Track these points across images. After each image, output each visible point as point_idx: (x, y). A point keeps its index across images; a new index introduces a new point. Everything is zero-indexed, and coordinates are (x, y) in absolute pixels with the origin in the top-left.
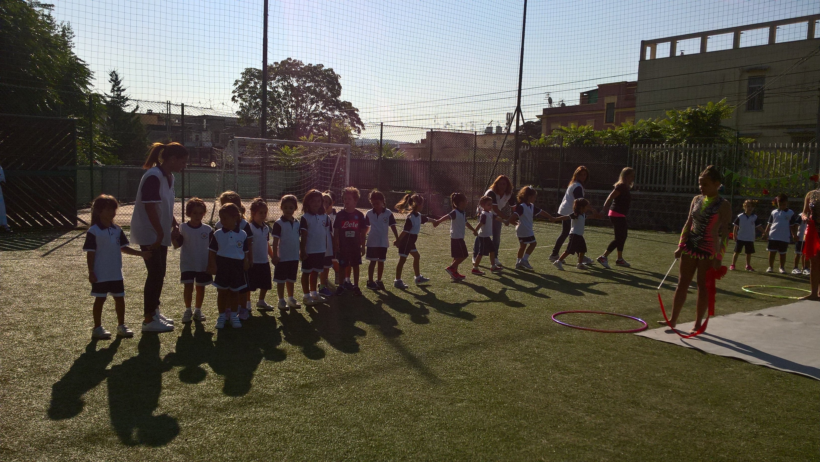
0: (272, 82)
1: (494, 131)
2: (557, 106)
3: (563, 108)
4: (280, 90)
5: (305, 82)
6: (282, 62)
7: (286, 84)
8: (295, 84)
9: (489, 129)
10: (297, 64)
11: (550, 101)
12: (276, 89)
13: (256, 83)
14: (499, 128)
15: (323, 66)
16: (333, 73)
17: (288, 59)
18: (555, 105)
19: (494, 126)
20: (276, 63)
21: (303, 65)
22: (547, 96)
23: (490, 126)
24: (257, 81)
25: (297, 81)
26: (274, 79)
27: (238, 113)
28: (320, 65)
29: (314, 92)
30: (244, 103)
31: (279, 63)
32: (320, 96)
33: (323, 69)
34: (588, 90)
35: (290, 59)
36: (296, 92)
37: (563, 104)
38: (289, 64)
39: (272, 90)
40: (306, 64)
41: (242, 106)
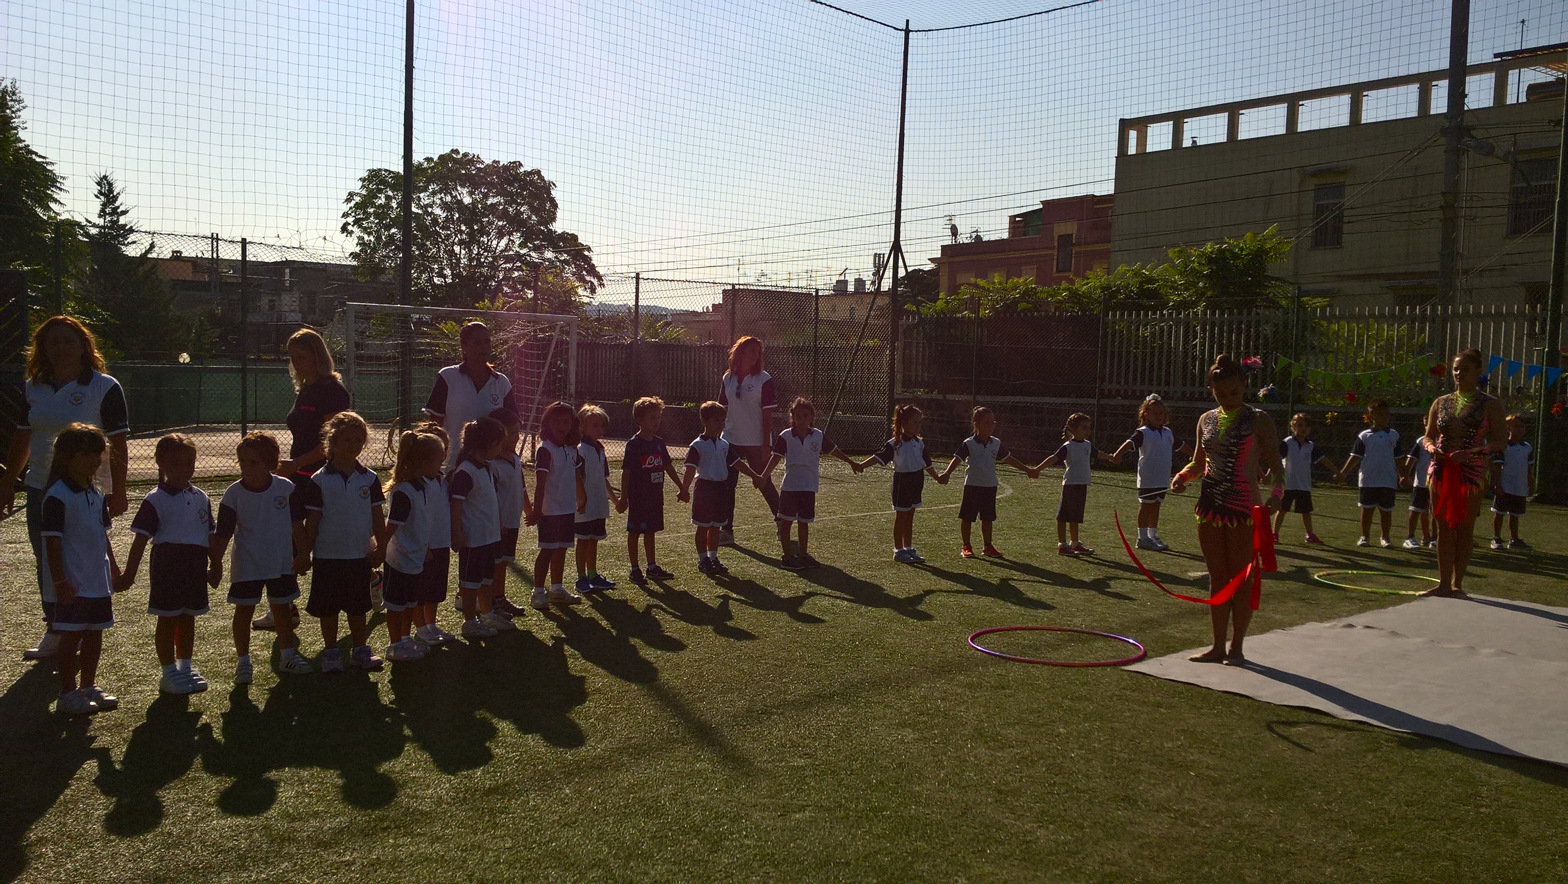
0: (422, 195)
1: (851, 288)
2: (966, 241)
3: (978, 245)
4: (438, 211)
5: (486, 196)
6: (441, 157)
7: (449, 198)
8: (467, 200)
9: (842, 284)
10: (469, 160)
11: (954, 231)
12: (430, 210)
13: (388, 198)
14: (859, 282)
15: (521, 165)
16: (541, 178)
17: (453, 151)
18: (963, 239)
19: (851, 278)
20: (429, 160)
21: (482, 163)
22: (948, 222)
23: (842, 278)
24: (390, 193)
25: (471, 193)
26: (425, 189)
27: (354, 255)
28: (514, 162)
29: (504, 215)
30: (366, 237)
31: (436, 159)
32: (516, 223)
33: (522, 170)
34: (1024, 210)
35: (456, 151)
36: (470, 215)
37: (978, 238)
38: (455, 161)
39: (420, 212)
40: (488, 161)
41: (361, 242)
